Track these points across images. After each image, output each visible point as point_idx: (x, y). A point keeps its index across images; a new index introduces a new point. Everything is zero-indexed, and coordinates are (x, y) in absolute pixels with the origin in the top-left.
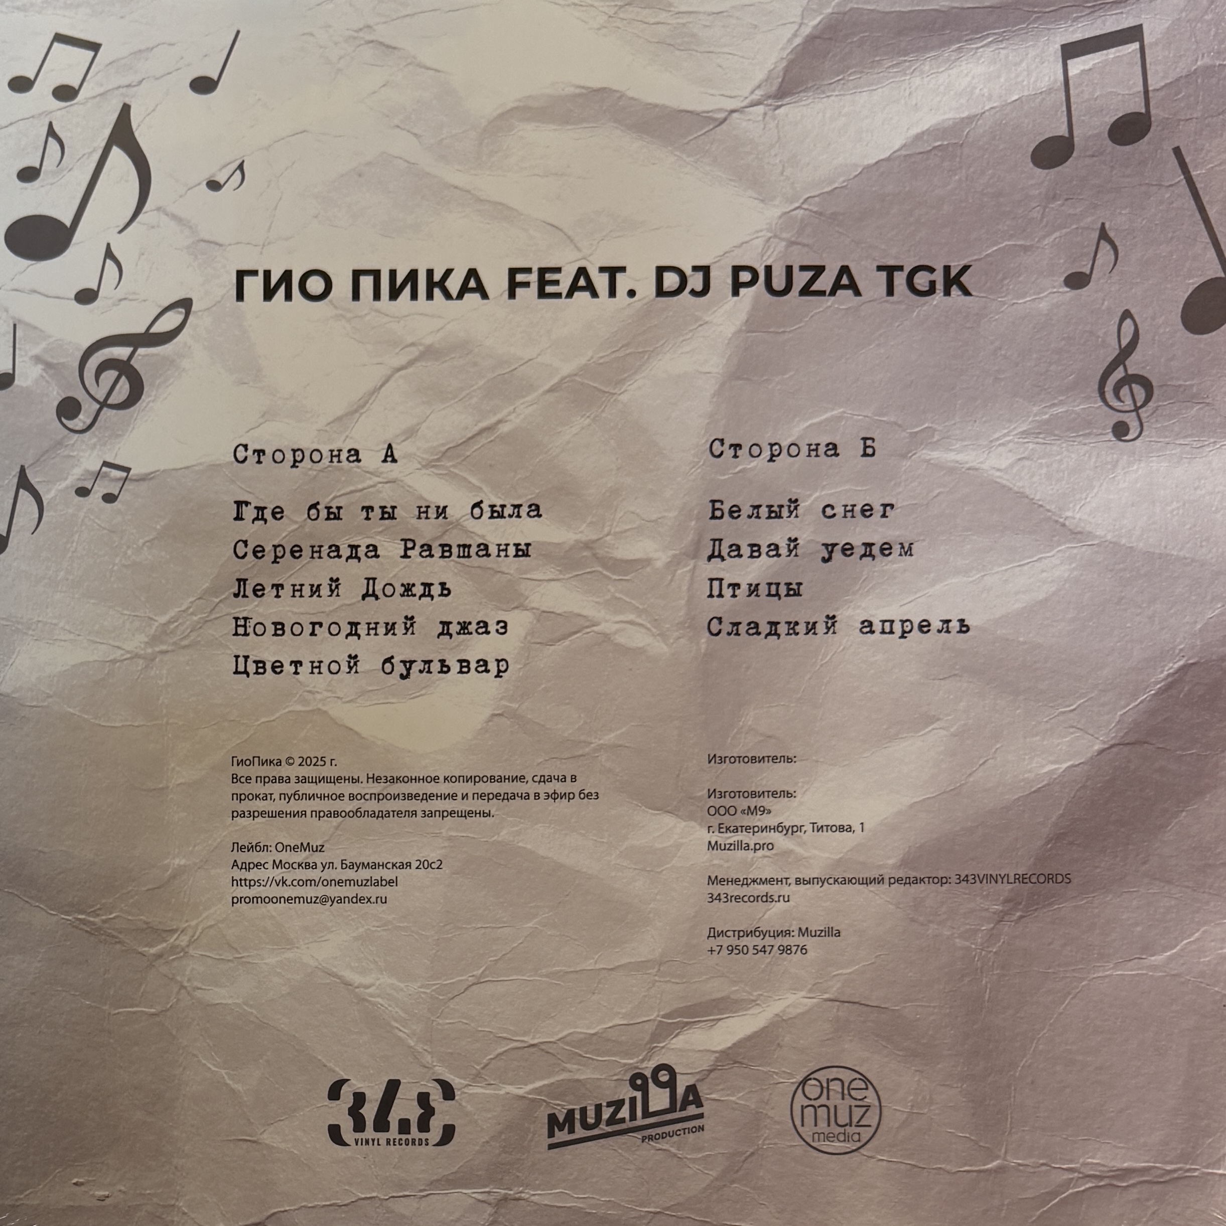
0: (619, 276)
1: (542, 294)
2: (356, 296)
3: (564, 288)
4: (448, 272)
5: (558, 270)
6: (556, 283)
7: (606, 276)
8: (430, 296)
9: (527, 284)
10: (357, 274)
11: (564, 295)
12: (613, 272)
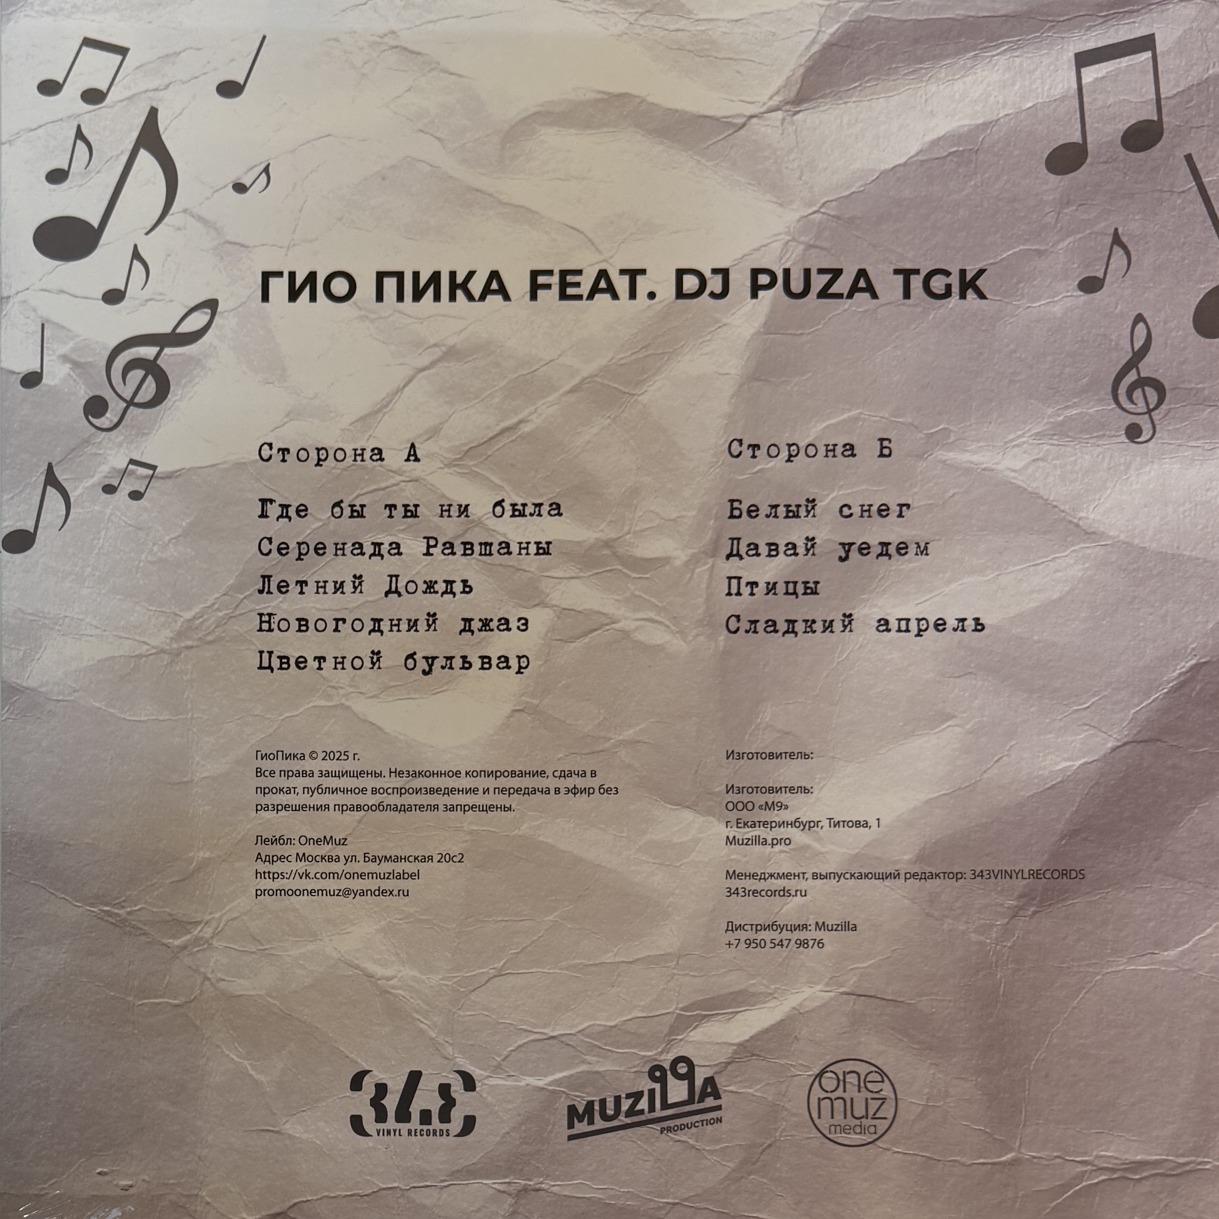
0: (639, 279)
1: (563, 296)
2: (380, 297)
3: (585, 290)
4: (471, 274)
5: (579, 272)
6: (578, 285)
7: (626, 279)
8: (453, 298)
9: (548, 286)
10: (381, 276)
11: (585, 297)
12: (633, 274)
